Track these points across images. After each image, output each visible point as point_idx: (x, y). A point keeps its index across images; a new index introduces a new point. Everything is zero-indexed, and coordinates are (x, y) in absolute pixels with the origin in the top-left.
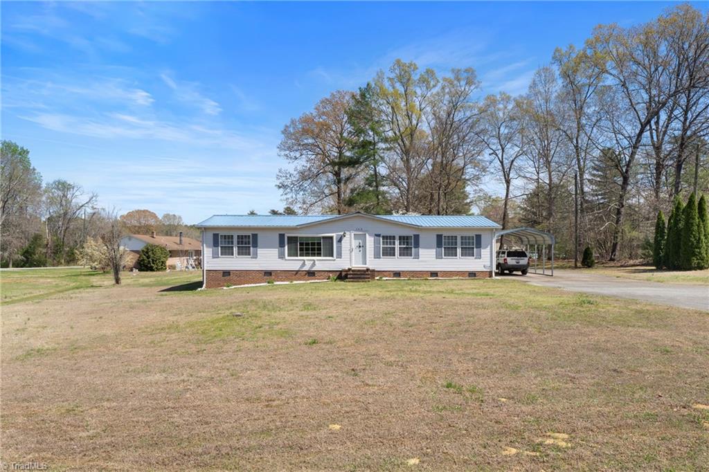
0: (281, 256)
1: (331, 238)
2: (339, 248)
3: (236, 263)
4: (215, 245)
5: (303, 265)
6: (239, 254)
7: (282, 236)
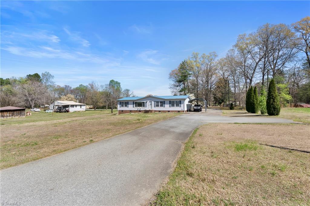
0: (133, 107)
1: (144, 102)
2: (146, 105)
3: (124, 108)
4: (120, 104)
5: (138, 109)
6: (125, 106)
7: (133, 102)
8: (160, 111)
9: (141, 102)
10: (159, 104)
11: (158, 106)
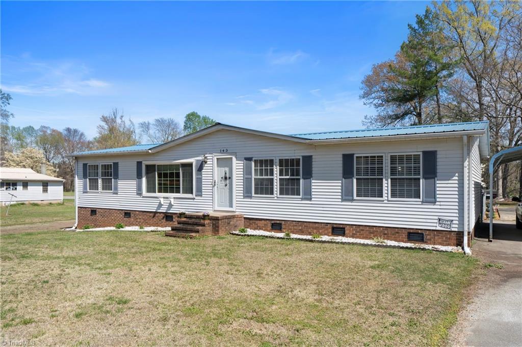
0: (139, 192)
1: (190, 165)
2: (199, 181)
3: (101, 199)
4: (85, 176)
5: (160, 205)
6: (103, 189)
7: (139, 164)
8: (276, 226)
9: (177, 166)
10: (276, 177)
11: (264, 188)
